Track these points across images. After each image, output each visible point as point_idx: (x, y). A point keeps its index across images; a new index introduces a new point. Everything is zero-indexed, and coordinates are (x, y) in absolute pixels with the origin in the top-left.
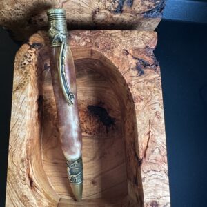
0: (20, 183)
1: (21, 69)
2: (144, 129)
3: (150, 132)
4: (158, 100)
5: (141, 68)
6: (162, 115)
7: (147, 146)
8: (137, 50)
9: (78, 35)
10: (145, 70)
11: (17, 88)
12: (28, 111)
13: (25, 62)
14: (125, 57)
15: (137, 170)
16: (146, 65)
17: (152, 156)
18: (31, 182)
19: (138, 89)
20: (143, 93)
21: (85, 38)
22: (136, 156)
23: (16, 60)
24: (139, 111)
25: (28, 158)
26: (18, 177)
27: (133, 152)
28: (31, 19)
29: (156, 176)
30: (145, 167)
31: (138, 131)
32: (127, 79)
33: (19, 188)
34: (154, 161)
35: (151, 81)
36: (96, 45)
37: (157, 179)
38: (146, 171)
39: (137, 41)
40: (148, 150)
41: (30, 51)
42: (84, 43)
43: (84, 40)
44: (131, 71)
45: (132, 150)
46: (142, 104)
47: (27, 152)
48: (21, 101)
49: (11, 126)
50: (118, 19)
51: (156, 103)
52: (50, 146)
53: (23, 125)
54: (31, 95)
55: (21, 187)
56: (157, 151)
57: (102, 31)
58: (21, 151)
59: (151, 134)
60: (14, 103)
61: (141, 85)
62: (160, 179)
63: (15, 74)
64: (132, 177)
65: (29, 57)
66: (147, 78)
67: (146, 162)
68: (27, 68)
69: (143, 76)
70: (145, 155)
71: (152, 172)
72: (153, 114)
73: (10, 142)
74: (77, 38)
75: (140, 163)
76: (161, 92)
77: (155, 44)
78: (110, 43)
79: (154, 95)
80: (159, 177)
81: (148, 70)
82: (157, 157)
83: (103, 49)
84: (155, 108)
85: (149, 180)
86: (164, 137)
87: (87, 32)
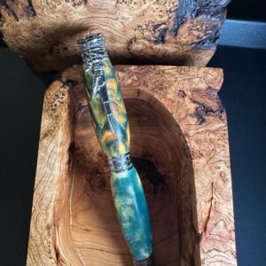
0: (43, 256)
1: (50, 112)
2: (204, 194)
3: (212, 198)
4: (224, 157)
5: (202, 114)
6: (229, 177)
7: (209, 217)
8: (197, 91)
9: (122, 71)
10: (206, 118)
11: (46, 135)
12: (57, 164)
13: (56, 102)
14: (181, 100)
15: (194, 247)
16: (208, 111)
17: (215, 231)
18: (58, 254)
19: (197, 141)
20: (204, 147)
21: (131, 74)
22: (194, 228)
23: (45, 100)
24: (198, 170)
25: (55, 224)
26: (42, 248)
27: (189, 224)
28: (52, 48)
29: (219, 258)
30: (205, 245)
31: (197, 196)
32: (183, 127)
33: (42, 262)
34: (217, 237)
35: (214, 132)
36: (145, 84)
37: (221, 261)
38: (206, 251)
39: (196, 80)
40: (210, 222)
41: (62, 90)
42: (130, 81)
43: (130, 77)
44: (189, 118)
46: (202, 161)
47: (54, 216)
48: (49, 151)
49: (36, 182)
50: (160, 50)
51: (221, 161)
52: (81, 208)
53: (51, 182)
54: (62, 144)
55: (45, 261)
56: (221, 224)
57: (153, 67)
58: (47, 214)
59: (213, 201)
60: (41, 154)
61: (202, 137)
62: (225, 263)
63: (43, 117)
64: (187, 256)
65: (61, 96)
66: (209, 128)
67: (207, 238)
68: (58, 110)
69: (204, 125)
70: (205, 229)
71: (214, 253)
72: (217, 175)
73: (34, 203)
74: (121, 74)
75: (198, 238)
76: (228, 146)
77: (221, 85)
79: (218, 150)
80: (224, 259)
81: (211, 118)
82: (221, 233)
83: (153, 89)
84: (219, 168)
85: (210, 262)
86: (232, 207)
87: (133, 68)
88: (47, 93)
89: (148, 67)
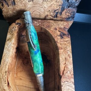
0: (3, 83)
1: (10, 32)
2: (63, 61)
3: (66, 63)
4: (69, 49)
5: (62, 35)
6: (71, 56)
8: (61, 28)
9: (36, 21)
10: (64, 37)
11: (8, 40)
12: (11, 50)
13: (13, 30)
14: (55, 31)
16: (64, 35)
17: (66, 75)
19: (60, 44)
20: (63, 46)
22: (59, 75)
23: (9, 29)
24: (61, 53)
26: (2, 80)
29: (68, 85)
30: (63, 80)
31: (60, 62)
32: (56, 40)
33: (2, 85)
34: (67, 77)
35: (66, 41)
36: (44, 25)
37: (69, 86)
38: (63, 82)
39: (60, 25)
40: (65, 71)
41: (15, 26)
42: (38, 24)
43: (38, 23)
44: (58, 36)
45: (57, 73)
46: (62, 50)
47: (8, 69)
48: (9, 45)
51: (68, 51)
52: (19, 71)
53: (9, 56)
54: (14, 44)
55: (3, 85)
56: (69, 72)
60: (6, 46)
61: (62, 43)
62: (70, 86)
63: (8, 34)
65: (15, 28)
66: (64, 40)
67: (64, 77)
68: (13, 32)
69: (63, 39)
70: (63, 74)
71: (66, 82)
72: (67, 55)
73: (1, 63)
74: (36, 22)
76: (71, 46)
78: (49, 25)
79: (67, 47)
80: (70, 85)
81: (65, 37)
82: (69, 75)
83: (46, 27)
84: (68, 53)
85: (65, 86)
86: (72, 66)
87: (40, 20)
88: (10, 26)
89: (45, 20)
